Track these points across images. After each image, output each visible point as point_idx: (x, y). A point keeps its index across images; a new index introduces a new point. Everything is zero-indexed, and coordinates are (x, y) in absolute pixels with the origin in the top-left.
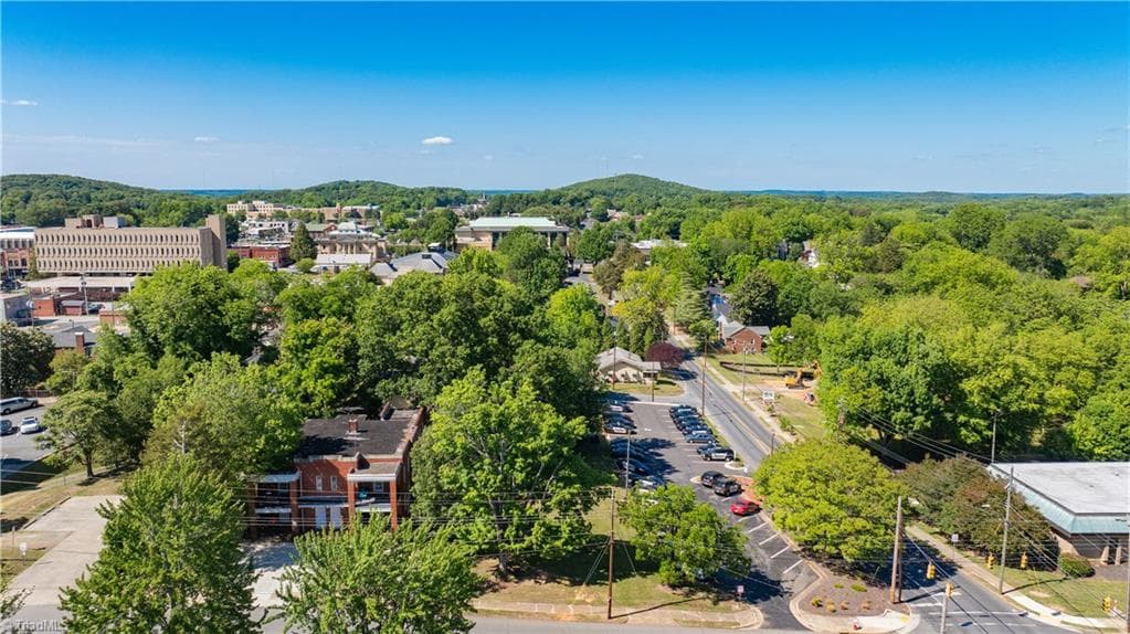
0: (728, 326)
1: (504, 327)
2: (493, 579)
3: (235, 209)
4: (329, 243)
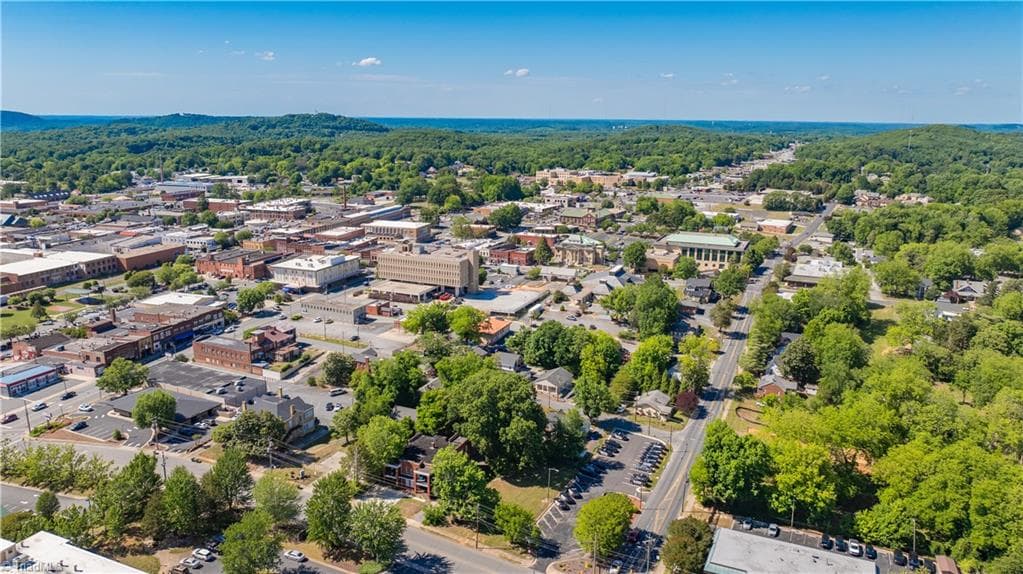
0: (771, 376)
2: (450, 523)
3: (540, 175)
4: (562, 249)
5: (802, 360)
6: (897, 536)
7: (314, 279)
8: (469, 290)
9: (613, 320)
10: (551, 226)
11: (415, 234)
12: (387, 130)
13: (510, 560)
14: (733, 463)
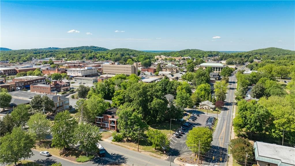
0: (249, 97)
3: (156, 57)
4: (165, 68)
5: (261, 91)
7: (81, 73)
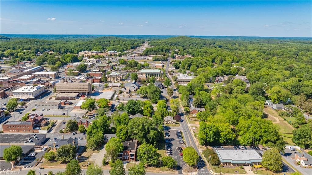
0: (192, 107)
1: (148, 129)
2: (147, 167)
3: (81, 53)
4: (110, 77)
6: (249, 142)
7: (32, 95)
8: (90, 93)
9: (141, 97)
10: (97, 70)
11: (54, 76)
12: (9, 39)
13: (172, 173)
14: (211, 132)
